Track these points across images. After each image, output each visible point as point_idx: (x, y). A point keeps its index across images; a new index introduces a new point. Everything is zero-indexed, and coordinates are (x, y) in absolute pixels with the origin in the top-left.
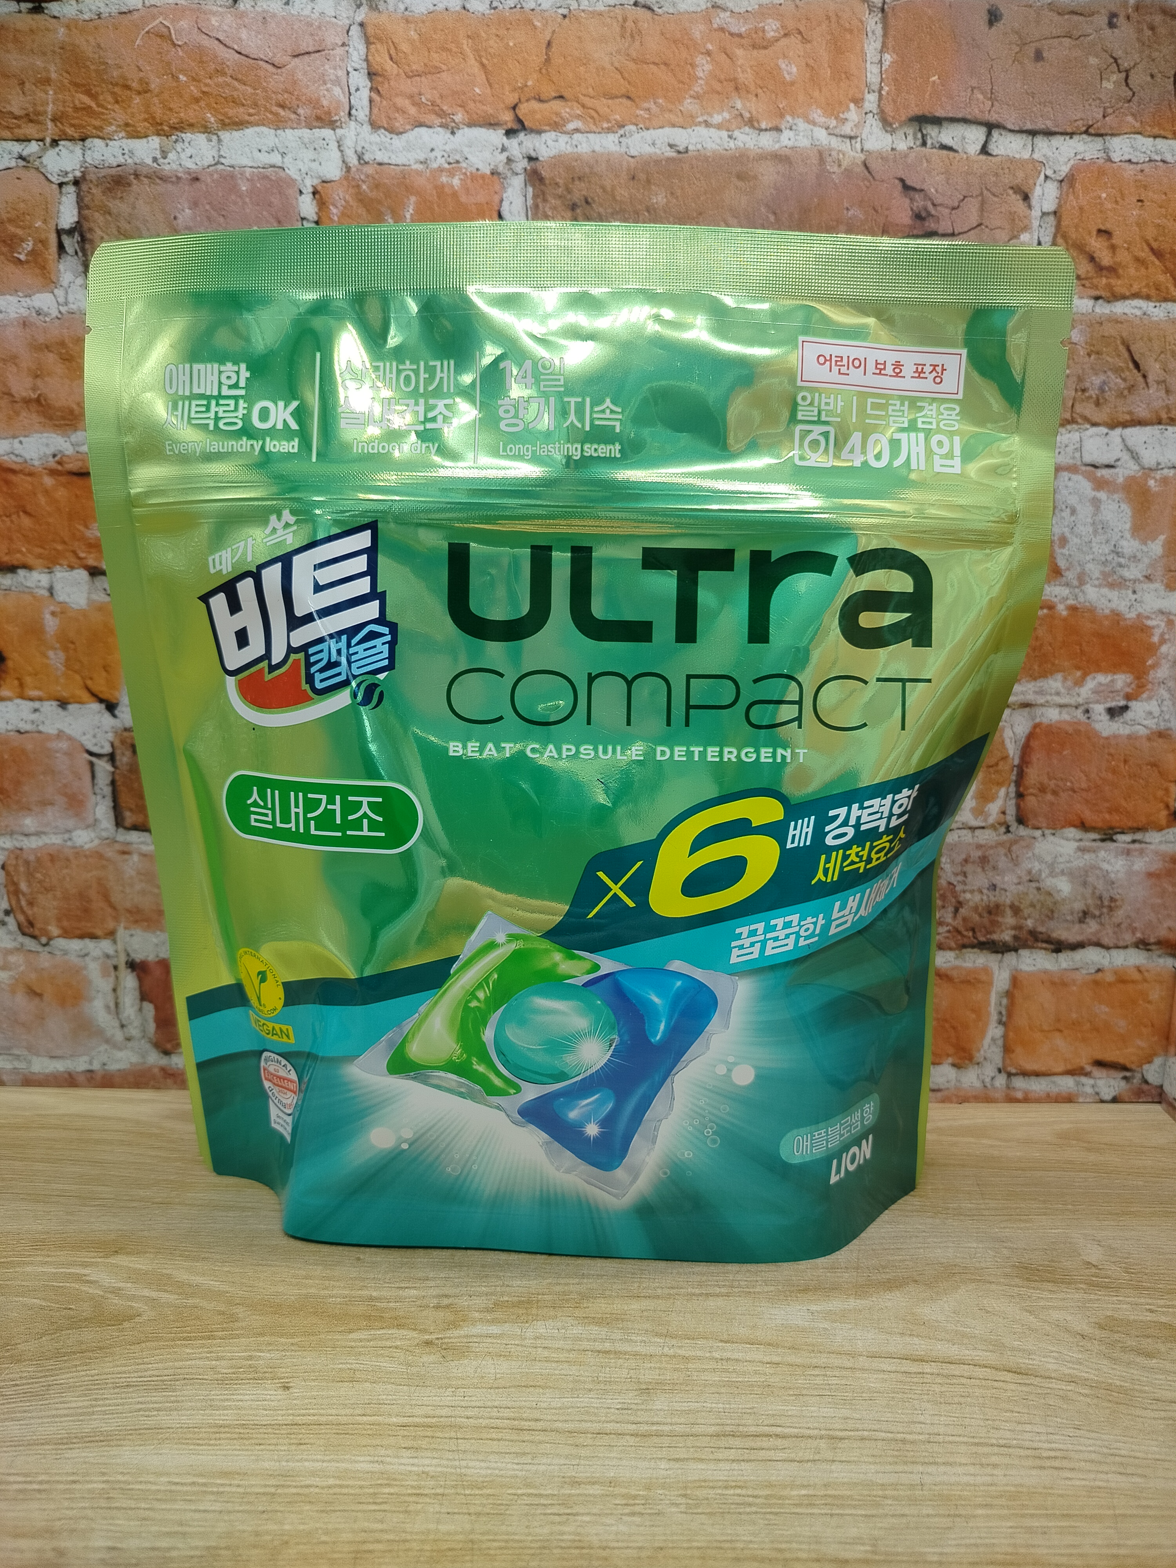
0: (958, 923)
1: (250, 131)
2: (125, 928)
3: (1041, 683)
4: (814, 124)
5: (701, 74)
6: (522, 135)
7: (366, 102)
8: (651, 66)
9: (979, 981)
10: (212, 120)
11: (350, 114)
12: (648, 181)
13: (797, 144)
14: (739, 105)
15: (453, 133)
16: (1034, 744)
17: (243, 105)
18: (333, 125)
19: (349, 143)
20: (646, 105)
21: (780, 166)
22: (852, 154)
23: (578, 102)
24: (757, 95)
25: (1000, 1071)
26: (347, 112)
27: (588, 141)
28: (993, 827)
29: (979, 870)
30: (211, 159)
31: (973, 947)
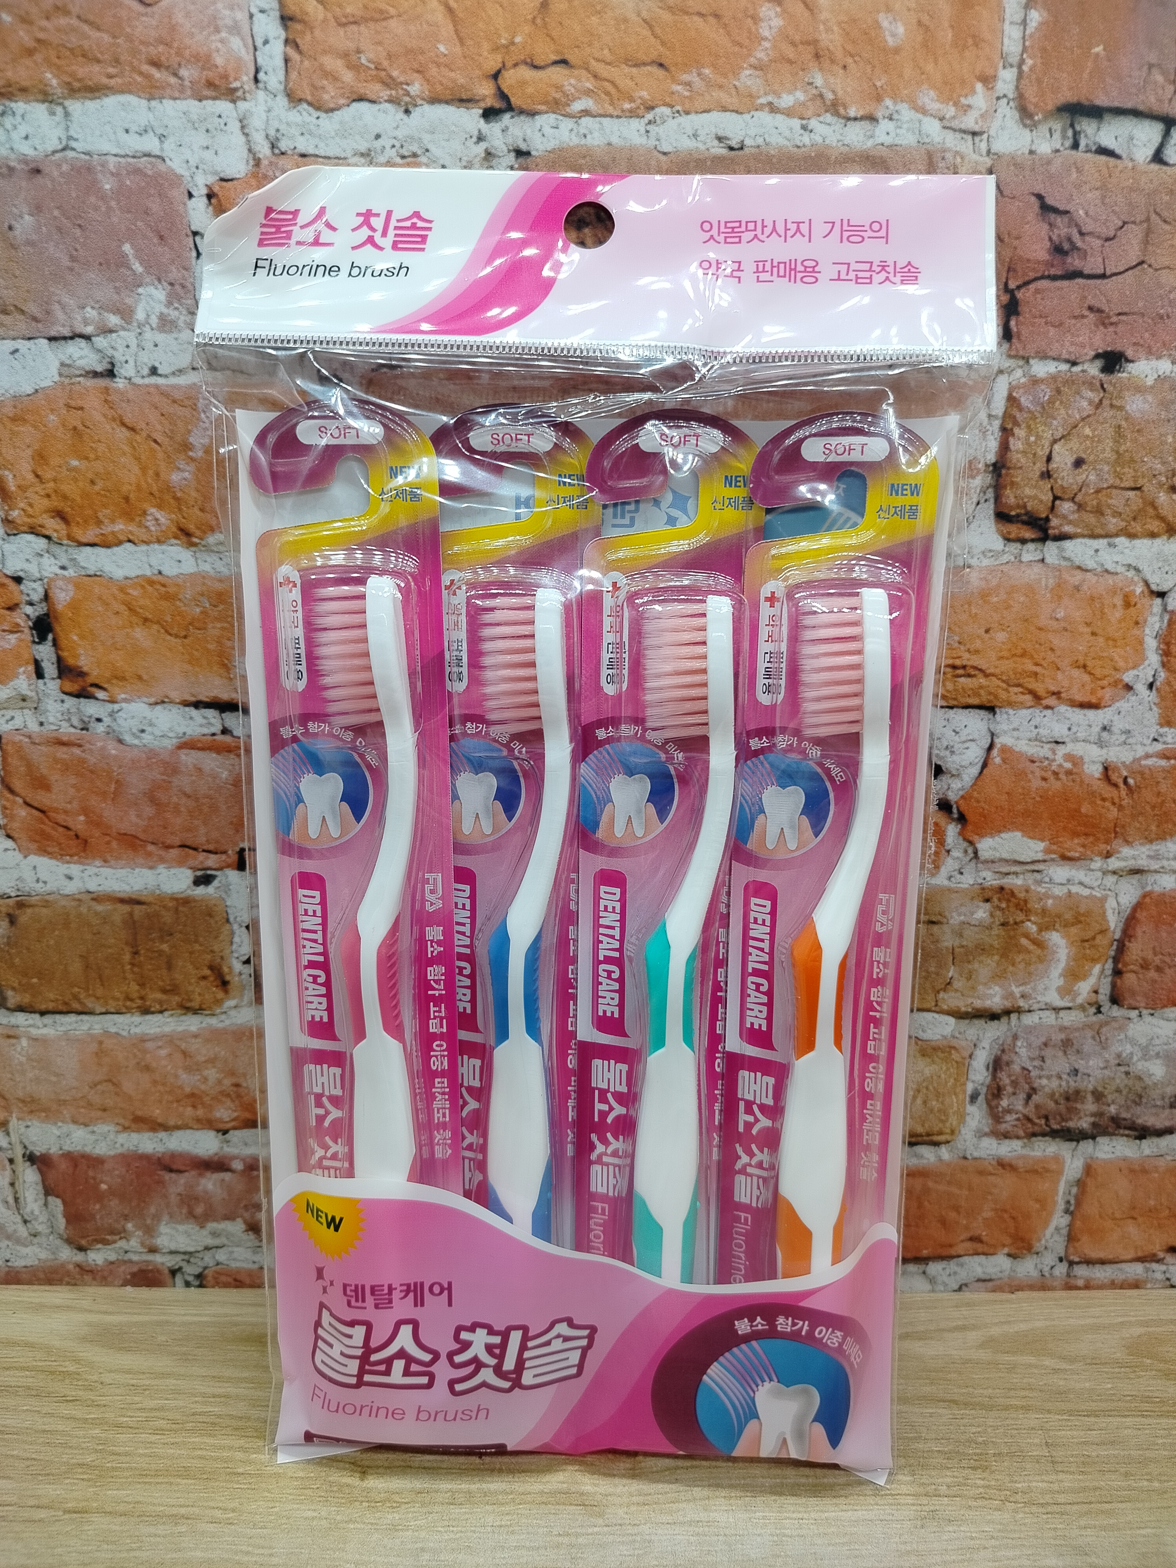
0: (1030, 1111)
1: (111, 101)
2: (18, 1119)
3: (1154, 847)
4: (924, 111)
5: (766, 33)
6: (507, 117)
7: (279, 62)
8: (696, 18)
9: (1047, 1171)
10: (54, 82)
11: (256, 80)
13: (898, 141)
14: (819, 81)
15: (407, 112)
16: (1141, 915)
17: (98, 61)
18: (232, 95)
19: (257, 122)
20: (686, 77)
22: (975, 157)
23: (587, 69)
24: (845, 67)
25: (1061, 1260)
26: (252, 75)
27: (602, 129)
28: (1082, 1008)
29: (1061, 1054)
30: (57, 142)
31: (1044, 1135)
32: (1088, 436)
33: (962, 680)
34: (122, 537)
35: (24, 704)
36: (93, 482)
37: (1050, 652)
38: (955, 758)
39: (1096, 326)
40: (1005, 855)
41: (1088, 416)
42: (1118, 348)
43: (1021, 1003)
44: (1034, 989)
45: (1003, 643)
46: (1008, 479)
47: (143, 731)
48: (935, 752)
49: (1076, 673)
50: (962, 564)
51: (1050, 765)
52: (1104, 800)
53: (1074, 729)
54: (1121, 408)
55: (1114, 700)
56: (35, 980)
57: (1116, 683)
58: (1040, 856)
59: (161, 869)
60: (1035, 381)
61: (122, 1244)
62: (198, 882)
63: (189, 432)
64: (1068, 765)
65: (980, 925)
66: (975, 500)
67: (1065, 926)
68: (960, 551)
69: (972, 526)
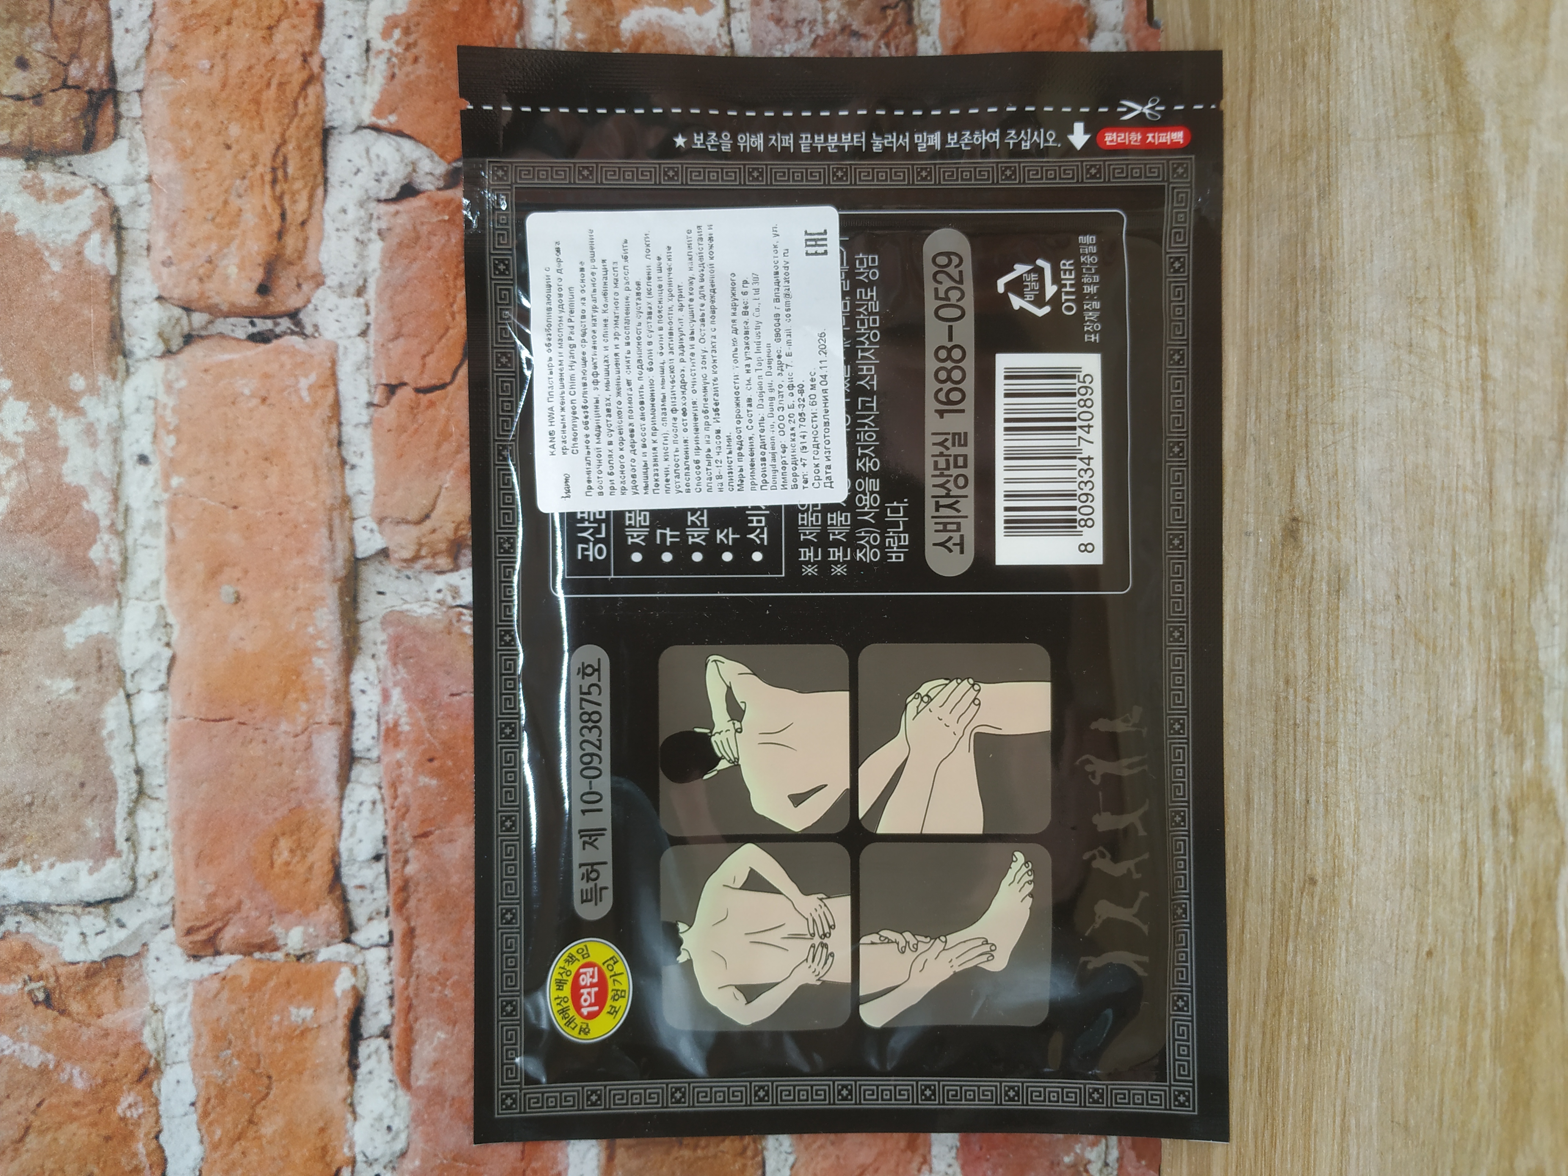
33: (290, 170)
34: (153, 1145)
37: (253, 71)
38: (391, 170)
45: (243, 127)
46: (44, 142)
47: (389, 1128)
48: (383, 195)
49: (279, 37)
50: (146, 185)
51: (396, 56)
53: (350, 31)
64: (397, 34)
66: (70, 178)
67: (612, 13)
68: (131, 192)
69: (101, 176)
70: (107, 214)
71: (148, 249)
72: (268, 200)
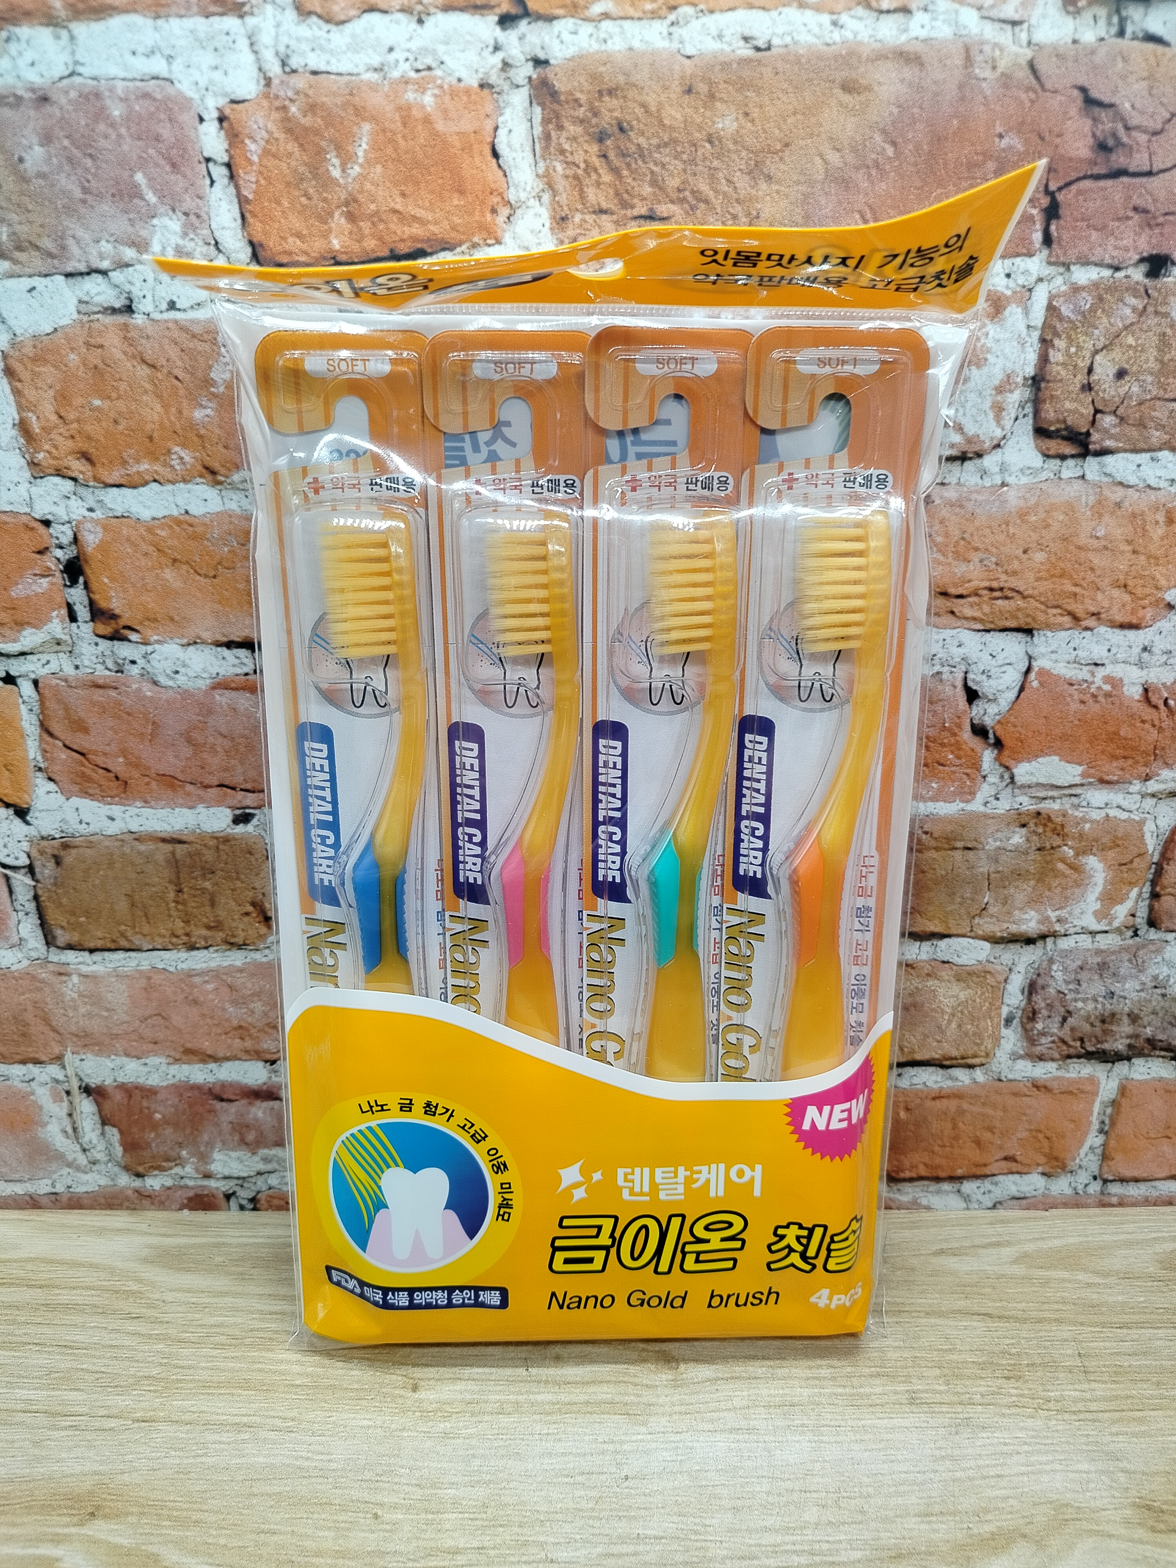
0: (1065, 1033)
1: (116, 22)
2: (73, 1053)
6: (523, 24)
9: (1082, 1092)
12: (712, 96)
13: (933, 34)
15: (420, 21)
18: (239, 11)
19: (266, 39)
21: (906, 69)
22: (1014, 48)
25: (1095, 1178)
27: (623, 32)
28: (1118, 931)
29: (1096, 977)
30: (63, 67)
31: (1079, 1057)
32: (1130, 346)
33: (1000, 602)
34: (147, 478)
35: (59, 648)
36: (116, 422)
37: (1089, 572)
38: (992, 682)
39: (1141, 227)
40: (1042, 780)
41: (1132, 324)
42: (1164, 251)
43: (1057, 927)
44: (1070, 914)
45: (1041, 563)
46: (1048, 393)
47: (177, 672)
48: (971, 676)
49: (1116, 593)
50: (999, 482)
51: (1088, 687)
52: (1143, 722)
53: (1114, 651)
54: (1166, 315)
55: (1154, 620)
56: (83, 919)
57: (1158, 602)
58: (1078, 780)
59: (201, 808)
60: (1076, 289)
61: (177, 1170)
62: (237, 820)
63: (211, 367)
64: (1107, 688)
65: (1016, 850)
66: (1013, 416)
67: (1103, 850)
68: (997, 469)
69: (1010, 443)
70: (976, 448)
71: (943, 484)
72: (975, 584)
